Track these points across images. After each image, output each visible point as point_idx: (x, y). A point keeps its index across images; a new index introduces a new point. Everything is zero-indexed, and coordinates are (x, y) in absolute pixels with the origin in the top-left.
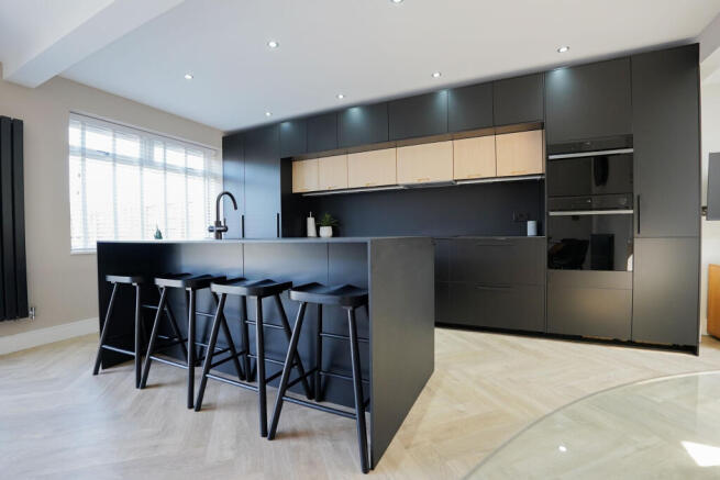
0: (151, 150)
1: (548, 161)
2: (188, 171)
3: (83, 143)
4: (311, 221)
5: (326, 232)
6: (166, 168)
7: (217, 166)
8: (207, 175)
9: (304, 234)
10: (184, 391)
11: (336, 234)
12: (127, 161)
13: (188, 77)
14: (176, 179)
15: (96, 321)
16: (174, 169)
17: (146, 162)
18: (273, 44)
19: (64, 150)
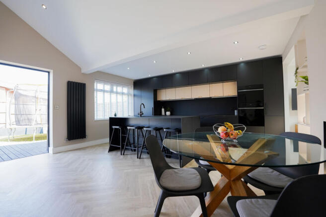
0: (113, 88)
1: (238, 92)
2: (123, 94)
4: (163, 110)
5: (168, 113)
6: (117, 93)
7: (132, 91)
8: (128, 94)
9: (160, 114)
10: (136, 156)
11: (171, 114)
12: (107, 92)
14: (120, 97)
15: (108, 139)
17: (111, 92)
18: (155, 62)
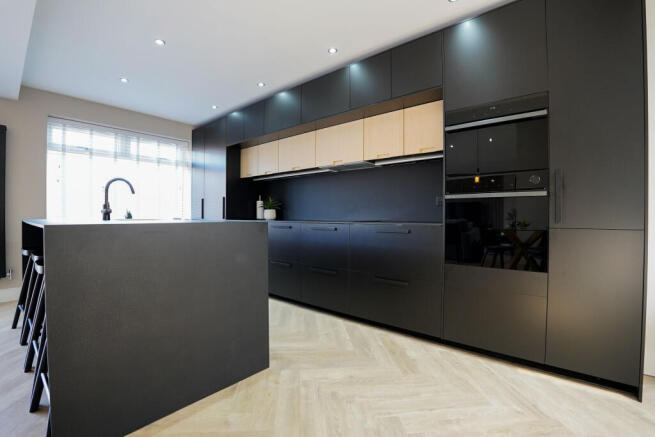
2: (160, 161)
3: (64, 140)
4: (260, 203)
5: (270, 214)
6: (139, 158)
12: (103, 154)
13: (124, 80)
16: (147, 160)
17: (120, 154)
19: (42, 146)
